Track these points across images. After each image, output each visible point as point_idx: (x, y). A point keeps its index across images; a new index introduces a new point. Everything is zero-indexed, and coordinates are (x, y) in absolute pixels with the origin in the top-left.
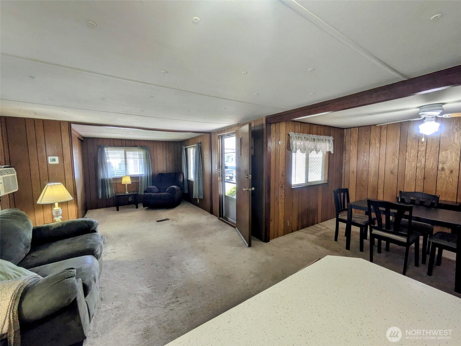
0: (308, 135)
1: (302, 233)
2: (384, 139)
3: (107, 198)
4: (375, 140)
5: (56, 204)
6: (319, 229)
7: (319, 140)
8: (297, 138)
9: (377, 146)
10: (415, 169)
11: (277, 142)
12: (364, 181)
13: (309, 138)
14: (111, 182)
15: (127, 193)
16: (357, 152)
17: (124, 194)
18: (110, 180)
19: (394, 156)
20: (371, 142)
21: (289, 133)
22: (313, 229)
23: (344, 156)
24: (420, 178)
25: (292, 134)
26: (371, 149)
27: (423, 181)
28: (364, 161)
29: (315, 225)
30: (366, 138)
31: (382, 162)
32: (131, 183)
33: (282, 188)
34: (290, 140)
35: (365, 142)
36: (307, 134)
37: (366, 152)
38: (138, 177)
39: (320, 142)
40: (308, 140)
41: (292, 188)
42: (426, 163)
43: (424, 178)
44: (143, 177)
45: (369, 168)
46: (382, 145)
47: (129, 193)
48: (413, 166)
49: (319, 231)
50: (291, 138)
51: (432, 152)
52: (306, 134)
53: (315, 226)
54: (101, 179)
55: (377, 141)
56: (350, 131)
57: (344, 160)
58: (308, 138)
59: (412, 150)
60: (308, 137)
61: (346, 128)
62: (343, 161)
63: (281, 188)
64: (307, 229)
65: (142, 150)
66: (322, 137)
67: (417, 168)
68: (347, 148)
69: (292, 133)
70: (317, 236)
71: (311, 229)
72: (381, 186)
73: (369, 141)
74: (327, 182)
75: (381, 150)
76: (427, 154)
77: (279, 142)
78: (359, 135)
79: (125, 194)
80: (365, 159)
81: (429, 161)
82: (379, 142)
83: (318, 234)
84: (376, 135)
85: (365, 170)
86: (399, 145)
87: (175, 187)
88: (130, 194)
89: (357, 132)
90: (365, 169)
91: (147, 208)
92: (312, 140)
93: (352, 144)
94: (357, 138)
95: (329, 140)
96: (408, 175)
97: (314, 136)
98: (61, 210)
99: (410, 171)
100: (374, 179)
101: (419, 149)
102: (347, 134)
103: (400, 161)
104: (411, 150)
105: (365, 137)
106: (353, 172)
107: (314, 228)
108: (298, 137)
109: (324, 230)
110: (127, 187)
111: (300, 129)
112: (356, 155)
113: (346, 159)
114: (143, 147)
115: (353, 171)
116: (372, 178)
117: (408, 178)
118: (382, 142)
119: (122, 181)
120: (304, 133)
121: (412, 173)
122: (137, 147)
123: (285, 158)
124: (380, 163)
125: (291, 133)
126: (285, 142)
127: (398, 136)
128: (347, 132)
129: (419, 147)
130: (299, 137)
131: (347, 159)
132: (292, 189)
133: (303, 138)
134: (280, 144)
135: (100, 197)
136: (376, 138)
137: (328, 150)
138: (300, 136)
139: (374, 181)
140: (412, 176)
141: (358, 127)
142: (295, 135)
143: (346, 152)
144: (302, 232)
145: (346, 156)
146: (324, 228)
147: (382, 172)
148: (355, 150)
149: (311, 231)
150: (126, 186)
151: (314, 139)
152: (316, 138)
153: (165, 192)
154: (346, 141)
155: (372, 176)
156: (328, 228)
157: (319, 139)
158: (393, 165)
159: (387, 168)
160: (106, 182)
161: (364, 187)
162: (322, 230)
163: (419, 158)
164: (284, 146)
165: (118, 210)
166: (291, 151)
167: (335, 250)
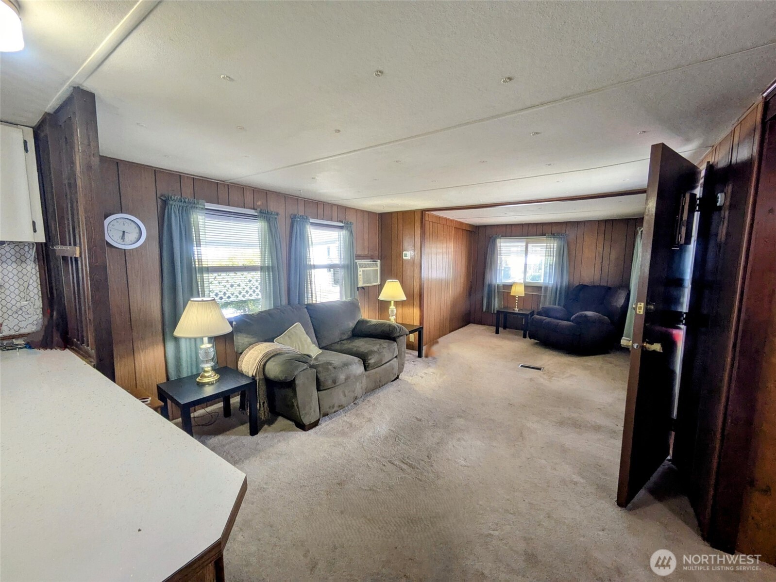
3: (492, 312)
5: (392, 302)
14: (501, 290)
15: (517, 310)
17: (512, 311)
18: (498, 286)
32: (524, 295)
38: (541, 287)
44: (549, 289)
47: (519, 310)
54: (488, 284)
65: (552, 240)
79: (514, 312)
87: (589, 313)
88: (521, 312)
91: (536, 341)
98: (395, 310)
110: (517, 301)
114: (556, 234)
119: (511, 290)
122: (545, 235)
135: (484, 309)
150: (517, 299)
153: (568, 320)
160: (493, 291)
165: (497, 332)
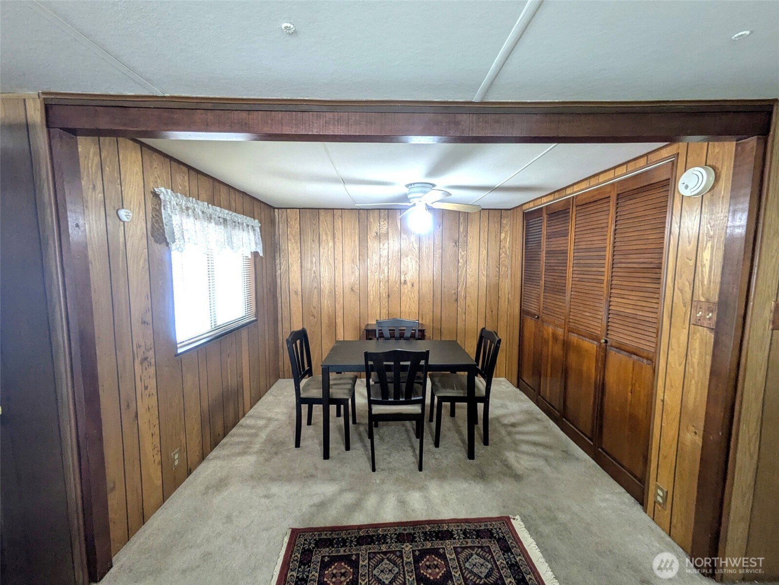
0: (210, 205)
1: (219, 463)
2: (338, 234)
4: (326, 235)
6: (253, 431)
7: (236, 224)
8: (182, 210)
9: (330, 246)
10: (379, 283)
11: (111, 212)
12: (314, 308)
13: (214, 216)
16: (300, 254)
19: (353, 263)
20: (321, 238)
21: (156, 190)
22: (241, 435)
23: (278, 261)
24: (384, 295)
25: (165, 193)
26: (321, 249)
27: (387, 300)
28: (313, 272)
29: (241, 422)
30: (313, 230)
31: (339, 273)
33: (146, 364)
34: (163, 211)
35: (311, 237)
36: (208, 204)
37: (314, 256)
39: (237, 228)
40: (213, 221)
41: (180, 351)
42: (389, 274)
43: (389, 296)
45: (321, 285)
46: (337, 243)
48: (376, 279)
49: (256, 435)
50: (164, 206)
51: (394, 259)
52: (206, 203)
53: (242, 426)
55: (329, 238)
56: (285, 214)
57: (279, 271)
58: (211, 215)
59: (374, 255)
60: (211, 211)
61: (278, 208)
62: (276, 272)
63: (142, 363)
64: (225, 444)
66: (240, 218)
67: (380, 282)
68: (283, 248)
69: (167, 192)
70: (256, 453)
71: (236, 439)
72: (340, 314)
73: (318, 235)
74: (255, 318)
75: (336, 253)
76: (390, 261)
77: (122, 213)
78: (301, 224)
80: (314, 268)
81: (392, 271)
82: (332, 238)
83: (257, 447)
84: (327, 226)
85: (316, 288)
86: (358, 247)
89: (298, 219)
90: (314, 287)
92: (221, 220)
93: (291, 240)
94: (298, 228)
95: (252, 226)
96: (372, 292)
97: (224, 213)
99: (373, 286)
100: (329, 303)
101: (381, 253)
102: (280, 220)
103: (361, 271)
104: (372, 255)
105: (311, 228)
106: (296, 293)
107: (241, 431)
108: (184, 208)
109: (266, 426)
111: (187, 184)
112: (298, 260)
113: (282, 267)
115: (296, 289)
116: (326, 302)
117: (371, 297)
118: (336, 240)
120: (199, 200)
121: (375, 290)
123: (147, 267)
124: (337, 274)
125: (163, 189)
126: (142, 214)
127: (356, 232)
128: (280, 216)
129: (381, 250)
130: (187, 208)
131: (283, 269)
132: (177, 355)
133: (200, 213)
134: (124, 219)
136: (328, 233)
137: (253, 250)
138: (190, 205)
139: (330, 306)
140: (376, 293)
141: (299, 209)
142: (176, 199)
143: (281, 255)
144: (216, 458)
145: (282, 261)
146: (261, 423)
147: (339, 291)
148: (297, 251)
149: (238, 443)
151: (225, 220)
152: (228, 218)
154: (280, 233)
155: (326, 296)
156: (270, 419)
157: (235, 222)
158: (353, 278)
159: (346, 283)
161: (315, 317)
162: (260, 429)
163: (381, 266)
164: (141, 229)
166: (167, 244)
167: (307, 477)
